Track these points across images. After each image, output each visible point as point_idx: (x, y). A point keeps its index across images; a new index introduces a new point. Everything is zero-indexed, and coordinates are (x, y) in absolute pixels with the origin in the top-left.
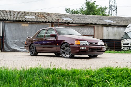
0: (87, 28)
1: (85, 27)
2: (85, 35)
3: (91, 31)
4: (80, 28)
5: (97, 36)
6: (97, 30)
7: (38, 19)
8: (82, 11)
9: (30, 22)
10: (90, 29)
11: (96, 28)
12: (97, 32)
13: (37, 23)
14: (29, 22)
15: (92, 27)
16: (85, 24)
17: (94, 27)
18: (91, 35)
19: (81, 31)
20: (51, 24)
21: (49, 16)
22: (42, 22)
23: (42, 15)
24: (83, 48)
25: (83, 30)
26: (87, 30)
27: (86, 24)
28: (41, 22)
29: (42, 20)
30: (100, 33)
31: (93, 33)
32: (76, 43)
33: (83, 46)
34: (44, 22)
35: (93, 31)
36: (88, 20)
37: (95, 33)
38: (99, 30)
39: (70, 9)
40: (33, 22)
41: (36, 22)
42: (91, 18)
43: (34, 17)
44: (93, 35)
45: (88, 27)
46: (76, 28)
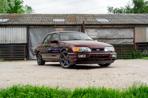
0: (125, 30)
1: (122, 28)
2: (123, 38)
3: (130, 33)
4: (116, 30)
5: (137, 39)
6: (138, 31)
7: (67, 22)
8: (128, 9)
9: (57, 25)
10: (129, 31)
11: (137, 29)
12: (138, 34)
13: (65, 27)
14: (55, 26)
15: (131, 28)
16: (122, 25)
17: (134, 28)
18: (130, 38)
19: (118, 33)
20: (81, 27)
21: (82, 17)
22: (71, 25)
23: (74, 16)
24: (82, 55)
25: (120, 32)
26: (126, 32)
27: (124, 25)
28: (69, 25)
29: (71, 23)
31: (133, 36)
32: (75, 49)
33: (83, 53)
34: (73, 25)
35: (133, 33)
36: (128, 20)
37: (136, 35)
38: (140, 32)
40: (61, 25)
41: (64, 25)
42: (132, 17)
43: (63, 20)
44: (133, 38)
45: (127, 28)
46: (111, 30)
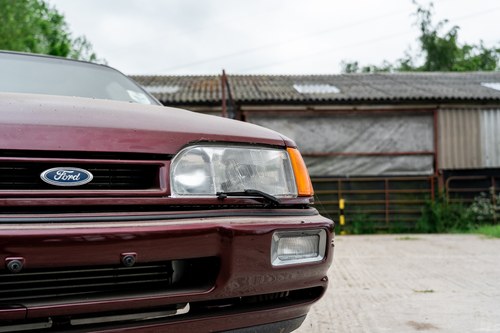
0: (402, 121)
1: (388, 115)
2: (391, 152)
3: (418, 135)
4: (367, 123)
5: (449, 155)
7: (184, 94)
10: (415, 125)
11: (445, 118)
12: (452, 136)
16: (387, 101)
17: (432, 113)
18: (421, 150)
19: (372, 134)
25: (381, 130)
26: (402, 130)
27: (396, 104)
29: (198, 98)
30: (465, 142)
31: (431, 143)
35: (428, 133)
37: (442, 141)
38: (458, 127)
39: (356, 64)
44: (430, 148)
45: (406, 115)
46: (346, 123)
